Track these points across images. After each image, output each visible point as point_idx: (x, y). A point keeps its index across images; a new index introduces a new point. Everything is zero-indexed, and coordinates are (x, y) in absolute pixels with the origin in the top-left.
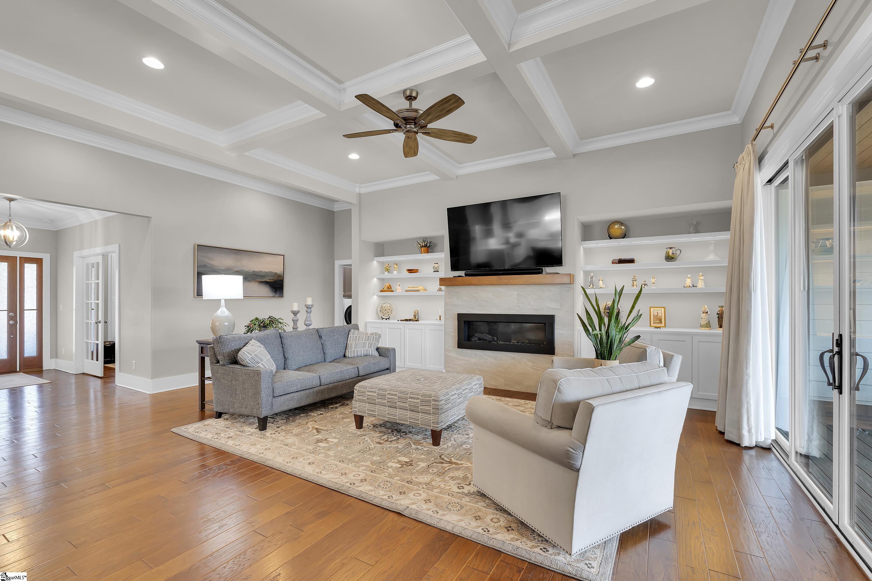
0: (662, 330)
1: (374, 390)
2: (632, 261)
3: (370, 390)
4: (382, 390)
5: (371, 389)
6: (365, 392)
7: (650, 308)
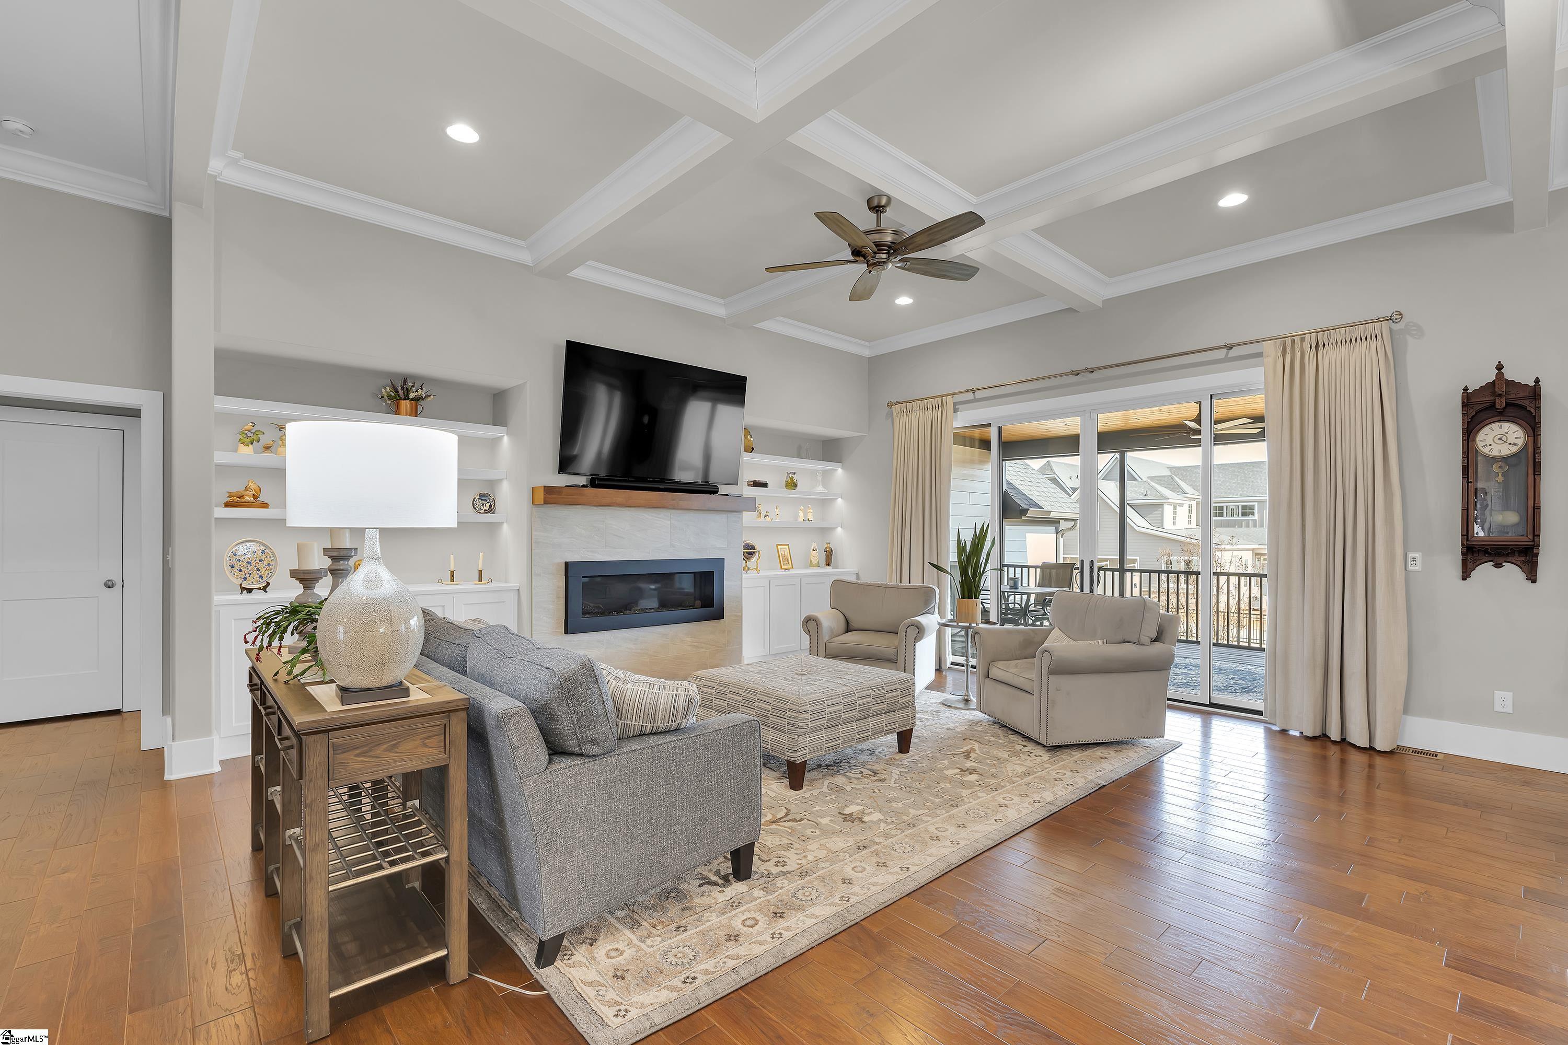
0: (792, 572)
1: (836, 701)
2: (764, 485)
3: (830, 702)
4: (848, 695)
5: (832, 700)
6: (824, 710)
7: (777, 545)
